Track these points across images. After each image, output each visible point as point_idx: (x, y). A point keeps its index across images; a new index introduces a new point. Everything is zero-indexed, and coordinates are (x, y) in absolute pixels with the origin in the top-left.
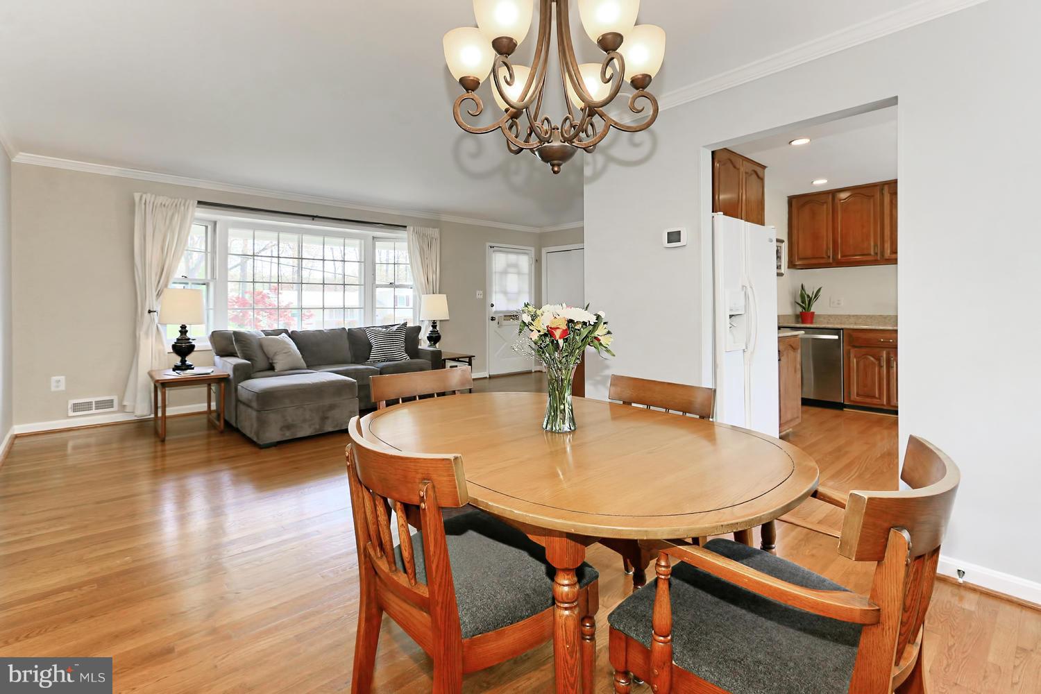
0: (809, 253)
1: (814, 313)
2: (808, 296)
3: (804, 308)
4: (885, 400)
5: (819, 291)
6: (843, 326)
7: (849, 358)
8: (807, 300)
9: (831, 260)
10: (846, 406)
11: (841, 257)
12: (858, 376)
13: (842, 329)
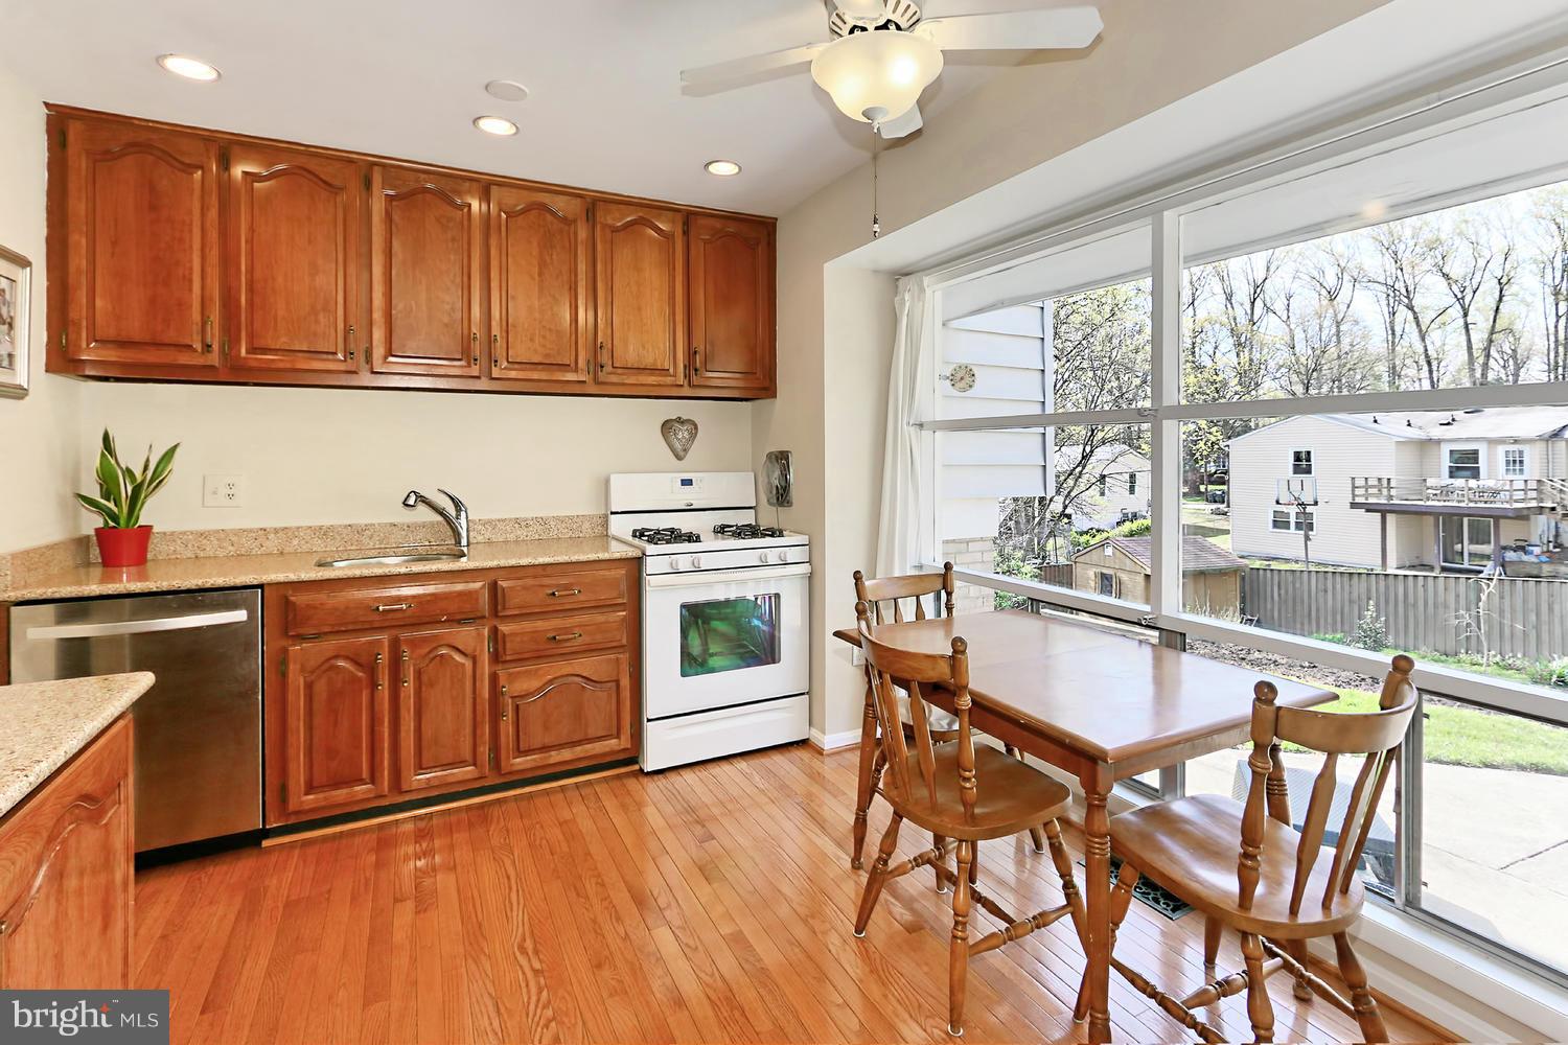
0: (135, 328)
1: (148, 529)
2: (129, 472)
3: (115, 518)
4: (386, 783)
5: (169, 454)
6: (265, 578)
7: (284, 675)
8: (126, 489)
9: (214, 359)
10: (266, 833)
11: (248, 352)
12: (310, 728)
13: (261, 586)
